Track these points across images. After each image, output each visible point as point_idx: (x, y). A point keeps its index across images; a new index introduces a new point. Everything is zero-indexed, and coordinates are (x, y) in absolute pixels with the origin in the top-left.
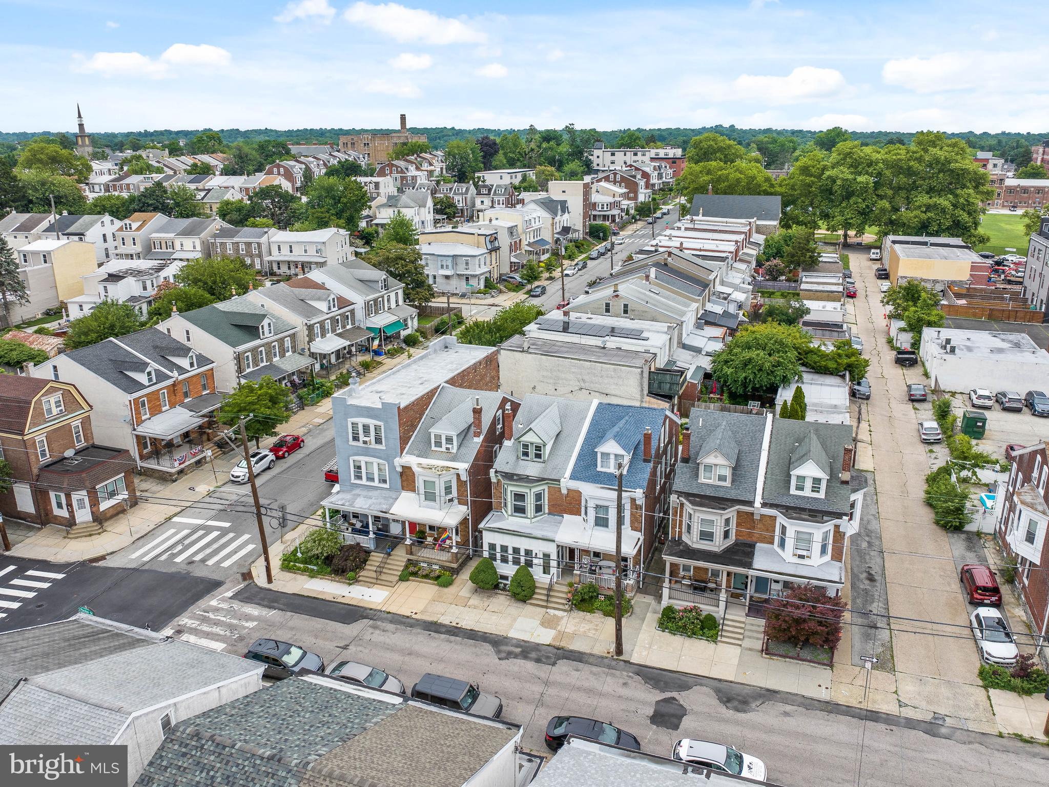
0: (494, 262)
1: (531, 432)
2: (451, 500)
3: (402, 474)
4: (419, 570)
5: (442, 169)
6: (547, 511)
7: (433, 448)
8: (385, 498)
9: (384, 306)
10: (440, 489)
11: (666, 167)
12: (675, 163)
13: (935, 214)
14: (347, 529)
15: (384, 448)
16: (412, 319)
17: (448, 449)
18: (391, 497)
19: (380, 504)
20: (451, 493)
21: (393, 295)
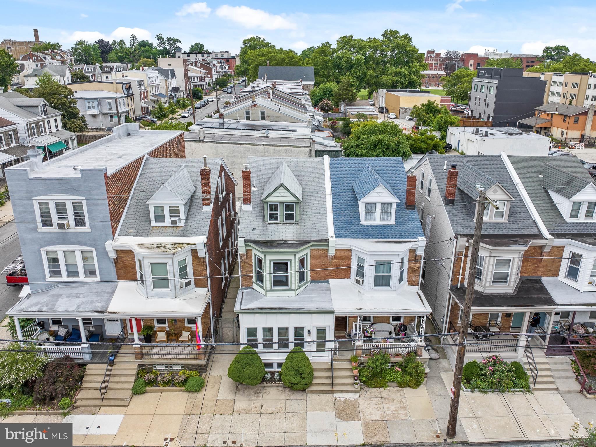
0: (130, 105)
1: (282, 189)
2: (188, 284)
3: (116, 261)
4: (157, 376)
5: (71, 61)
6: (309, 279)
7: (153, 224)
8: (97, 294)
9: (45, 129)
10: (173, 271)
11: (224, 63)
12: (228, 61)
13: (400, 78)
14: (48, 339)
15: (89, 230)
16: (72, 141)
17: (174, 222)
18: (105, 292)
19: (92, 302)
20: (186, 275)
21: (52, 121)
